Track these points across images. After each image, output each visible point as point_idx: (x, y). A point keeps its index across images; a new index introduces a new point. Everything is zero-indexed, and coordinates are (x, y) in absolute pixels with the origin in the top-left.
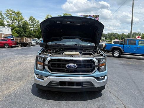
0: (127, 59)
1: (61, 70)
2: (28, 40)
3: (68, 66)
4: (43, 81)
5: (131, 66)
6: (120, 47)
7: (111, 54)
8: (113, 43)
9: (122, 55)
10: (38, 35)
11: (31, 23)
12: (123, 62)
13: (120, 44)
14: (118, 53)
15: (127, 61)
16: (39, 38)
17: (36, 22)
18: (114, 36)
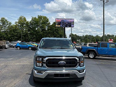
1: (55, 66)
2: (2, 43)
3: (60, 63)
4: (42, 74)
5: (104, 65)
6: (94, 49)
8: (88, 46)
9: (97, 57)
10: (10, 38)
11: (2, 24)
13: (95, 47)
14: (93, 55)
15: (101, 61)
16: (11, 41)
17: (8, 24)
18: (88, 38)
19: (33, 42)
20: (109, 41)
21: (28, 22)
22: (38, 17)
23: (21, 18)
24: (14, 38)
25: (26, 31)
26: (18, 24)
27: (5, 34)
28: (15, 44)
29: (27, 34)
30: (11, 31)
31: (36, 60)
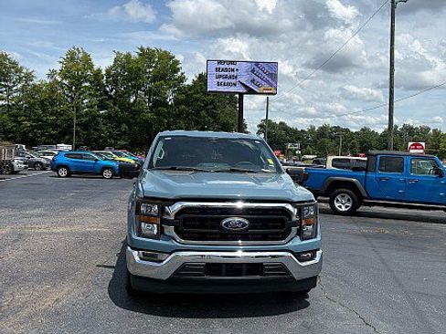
0: (378, 221)
3: (227, 224)
4: (160, 265)
6: (354, 180)
7: (326, 206)
8: (329, 166)
9: (362, 209)
12: (364, 229)
13: (355, 169)
14: (349, 200)
15: (377, 225)
16: (31, 143)
17: (20, 79)
18: (332, 138)
19: (119, 149)
20: (411, 151)
21: (99, 71)
22: (140, 55)
23: (71, 57)
24: (42, 134)
25: (91, 107)
26: (59, 79)
27: (10, 115)
28: (50, 158)
29: (94, 118)
30: (31, 106)
31: (138, 211)
